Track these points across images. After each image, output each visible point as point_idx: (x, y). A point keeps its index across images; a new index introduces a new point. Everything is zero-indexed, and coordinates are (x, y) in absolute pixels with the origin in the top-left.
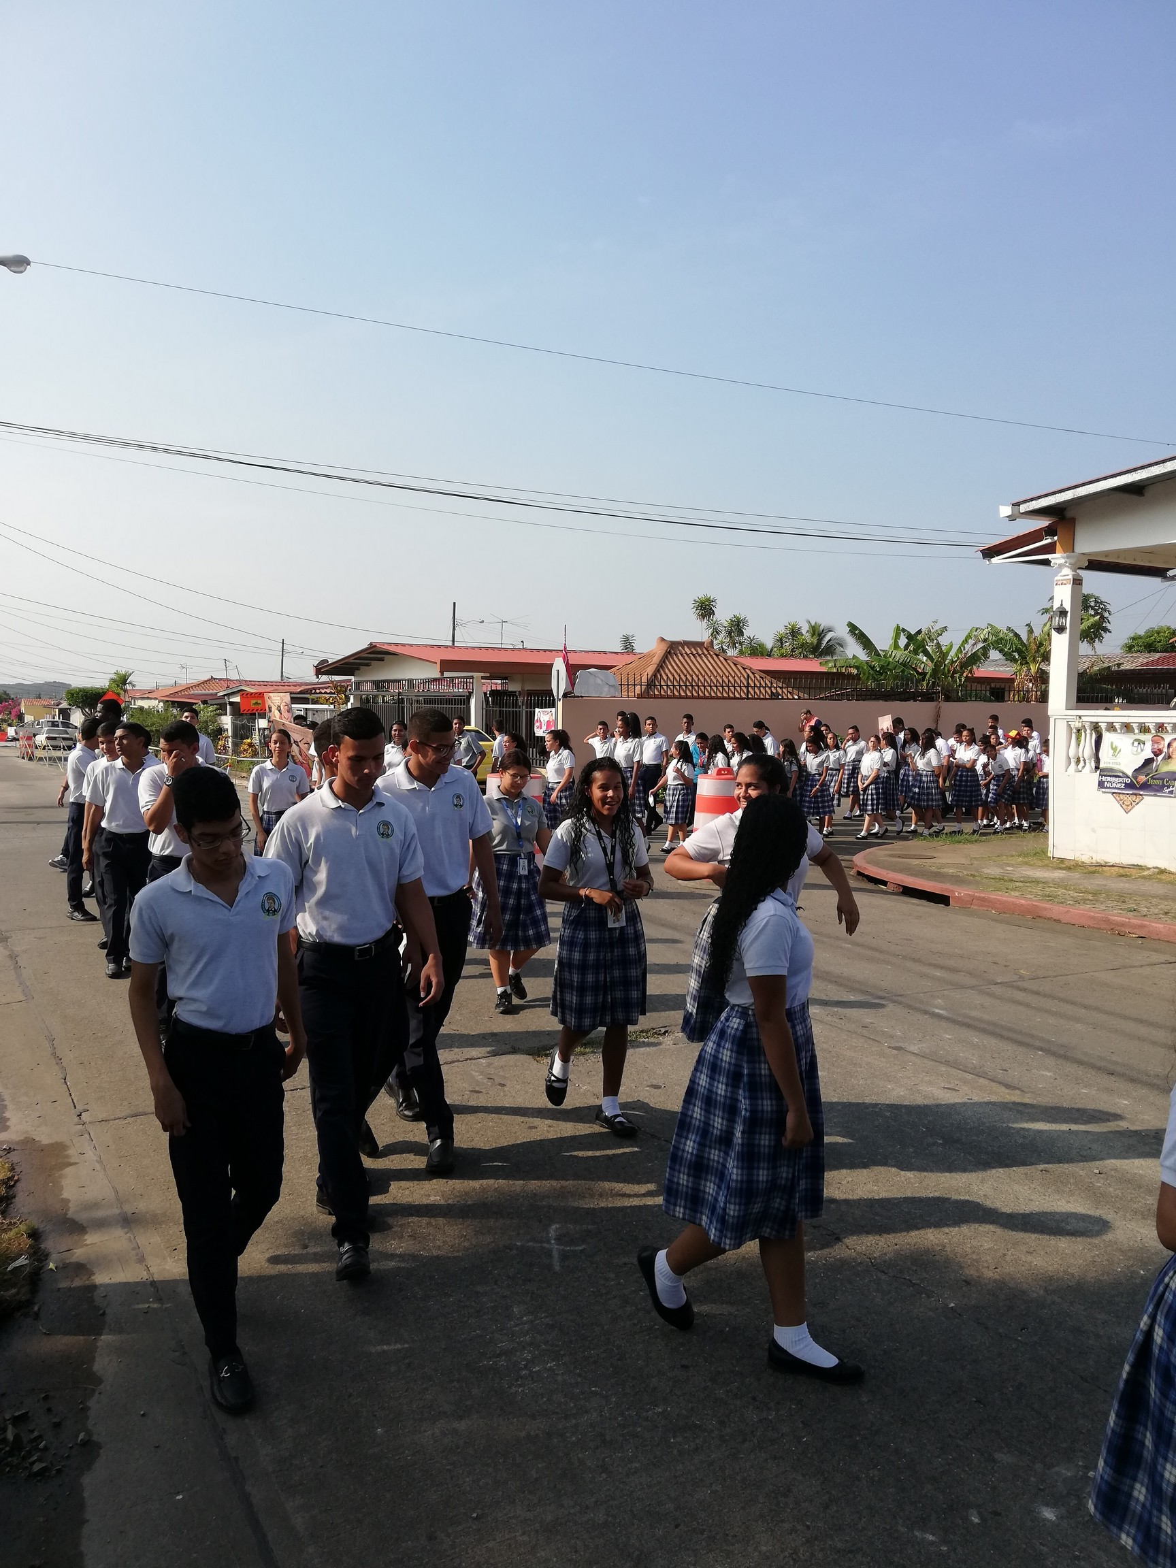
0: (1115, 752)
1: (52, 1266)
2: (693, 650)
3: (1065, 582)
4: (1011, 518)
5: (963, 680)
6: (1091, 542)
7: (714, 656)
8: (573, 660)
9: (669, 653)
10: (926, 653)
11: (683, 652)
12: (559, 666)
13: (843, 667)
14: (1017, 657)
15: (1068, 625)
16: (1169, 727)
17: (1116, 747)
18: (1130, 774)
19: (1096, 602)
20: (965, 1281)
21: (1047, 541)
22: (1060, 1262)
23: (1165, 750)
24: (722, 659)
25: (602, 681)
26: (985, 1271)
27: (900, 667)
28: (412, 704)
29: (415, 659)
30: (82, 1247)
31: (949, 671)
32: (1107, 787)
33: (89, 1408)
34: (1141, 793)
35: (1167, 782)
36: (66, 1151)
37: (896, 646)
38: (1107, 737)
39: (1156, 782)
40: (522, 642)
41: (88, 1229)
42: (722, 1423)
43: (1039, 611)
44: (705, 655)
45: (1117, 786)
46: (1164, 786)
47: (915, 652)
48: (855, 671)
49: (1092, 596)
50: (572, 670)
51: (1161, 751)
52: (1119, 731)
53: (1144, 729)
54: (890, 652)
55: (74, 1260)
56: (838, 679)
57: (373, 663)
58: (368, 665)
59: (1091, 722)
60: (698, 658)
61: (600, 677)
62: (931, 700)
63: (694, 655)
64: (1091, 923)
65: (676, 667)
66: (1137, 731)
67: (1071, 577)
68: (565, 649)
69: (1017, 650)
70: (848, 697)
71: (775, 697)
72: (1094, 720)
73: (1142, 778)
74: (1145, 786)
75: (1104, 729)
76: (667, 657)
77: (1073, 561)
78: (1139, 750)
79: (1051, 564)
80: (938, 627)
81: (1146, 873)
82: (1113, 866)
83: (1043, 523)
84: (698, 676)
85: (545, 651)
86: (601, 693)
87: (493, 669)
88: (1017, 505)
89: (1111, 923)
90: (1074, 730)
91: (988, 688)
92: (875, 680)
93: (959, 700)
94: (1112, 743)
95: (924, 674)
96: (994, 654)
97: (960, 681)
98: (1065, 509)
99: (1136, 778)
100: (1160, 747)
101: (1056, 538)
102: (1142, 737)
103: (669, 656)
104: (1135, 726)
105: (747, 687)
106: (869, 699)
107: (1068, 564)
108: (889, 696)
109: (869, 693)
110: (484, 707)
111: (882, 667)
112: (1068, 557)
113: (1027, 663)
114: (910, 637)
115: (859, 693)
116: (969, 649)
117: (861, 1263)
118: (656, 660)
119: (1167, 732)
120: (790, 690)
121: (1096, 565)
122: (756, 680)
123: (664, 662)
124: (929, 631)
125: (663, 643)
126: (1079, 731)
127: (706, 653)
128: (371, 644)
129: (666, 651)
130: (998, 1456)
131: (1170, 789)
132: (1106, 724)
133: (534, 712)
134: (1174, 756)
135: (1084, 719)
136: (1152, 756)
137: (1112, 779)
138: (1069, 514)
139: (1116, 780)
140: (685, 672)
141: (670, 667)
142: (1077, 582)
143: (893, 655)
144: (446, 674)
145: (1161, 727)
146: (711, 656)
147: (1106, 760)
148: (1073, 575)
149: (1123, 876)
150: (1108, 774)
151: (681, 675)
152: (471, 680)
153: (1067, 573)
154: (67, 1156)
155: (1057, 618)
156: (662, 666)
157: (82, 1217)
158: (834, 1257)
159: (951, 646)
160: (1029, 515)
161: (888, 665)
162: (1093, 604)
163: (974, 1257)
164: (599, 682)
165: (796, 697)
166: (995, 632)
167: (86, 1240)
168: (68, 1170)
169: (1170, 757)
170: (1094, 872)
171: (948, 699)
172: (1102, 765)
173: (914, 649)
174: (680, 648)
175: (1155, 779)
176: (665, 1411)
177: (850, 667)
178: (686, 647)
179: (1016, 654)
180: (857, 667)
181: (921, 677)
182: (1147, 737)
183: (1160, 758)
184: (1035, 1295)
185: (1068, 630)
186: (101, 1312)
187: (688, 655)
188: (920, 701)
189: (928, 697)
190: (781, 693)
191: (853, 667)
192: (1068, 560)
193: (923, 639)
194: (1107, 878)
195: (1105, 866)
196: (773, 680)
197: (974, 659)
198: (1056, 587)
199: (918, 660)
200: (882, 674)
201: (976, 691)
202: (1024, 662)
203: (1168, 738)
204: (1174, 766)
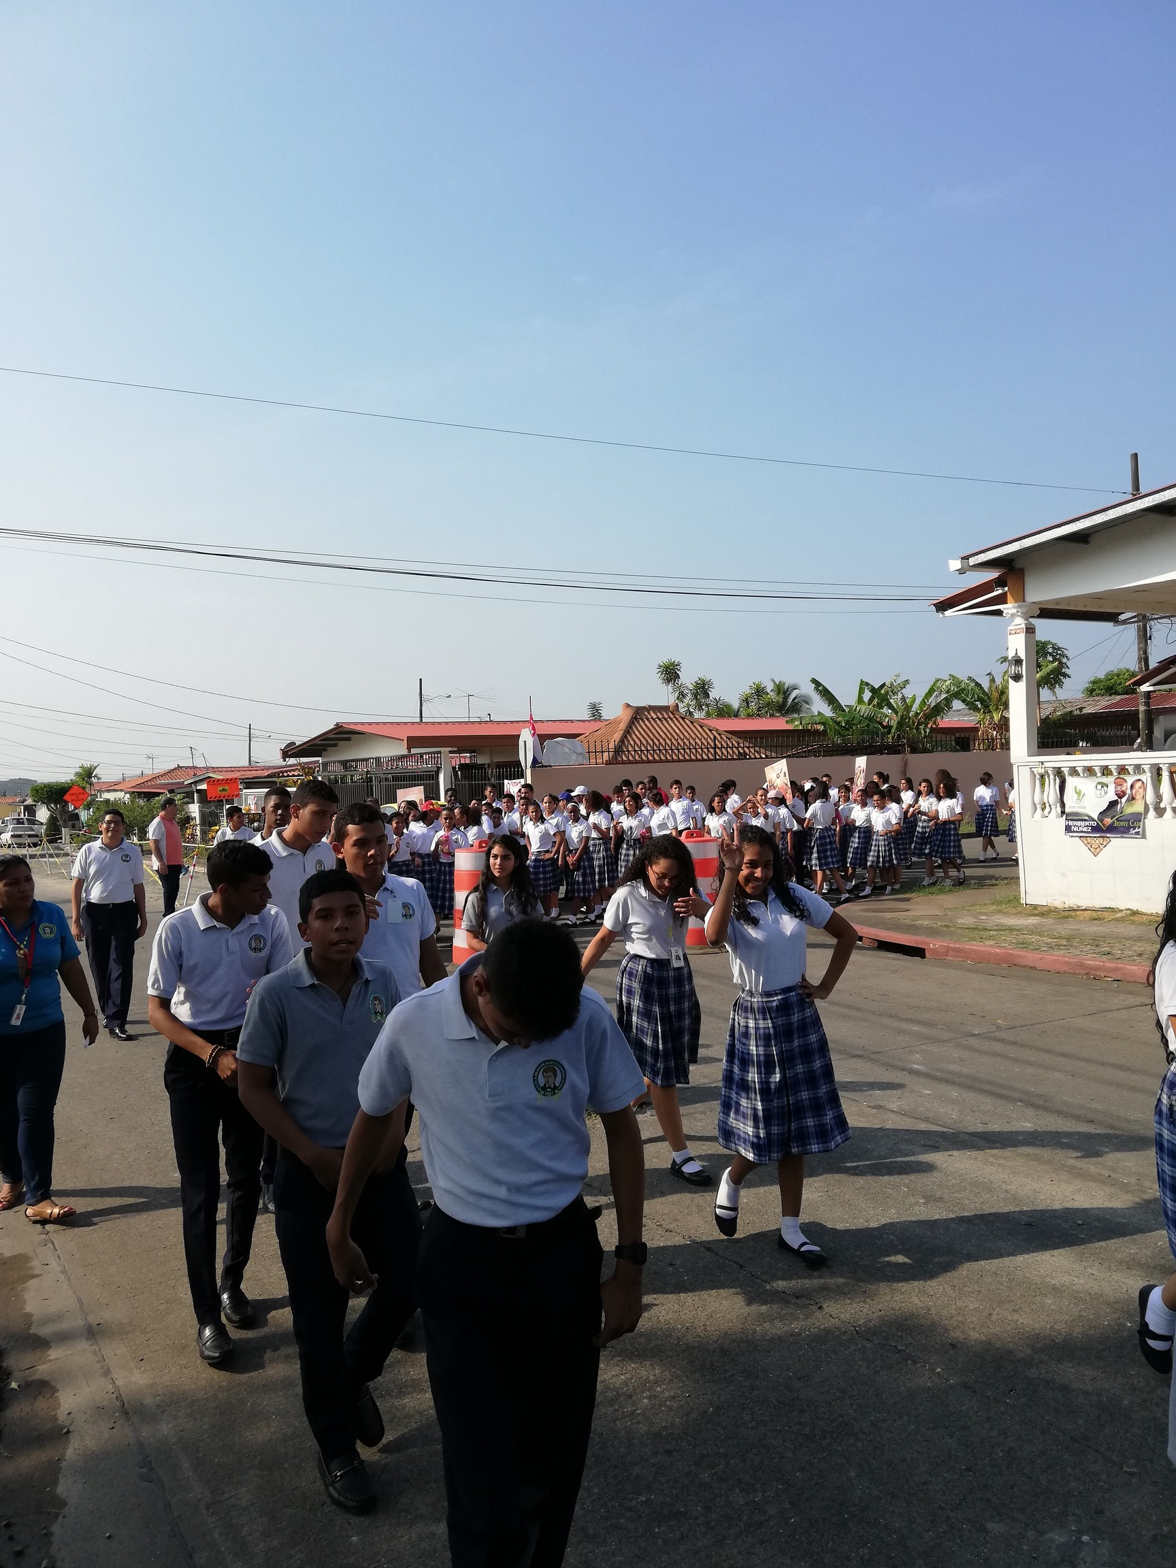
0: (1079, 796)
1: (14, 1385)
2: (658, 714)
3: (1018, 631)
4: (961, 571)
5: (928, 731)
6: (1041, 591)
7: (680, 719)
8: (541, 730)
9: (635, 718)
10: (890, 706)
11: (649, 717)
12: (526, 737)
13: (809, 724)
14: (979, 706)
15: (1024, 673)
16: (1130, 769)
17: (1080, 791)
18: (1096, 818)
19: (1053, 648)
20: (952, 1345)
21: (999, 592)
22: (1046, 1319)
23: (1129, 792)
24: (688, 722)
25: (570, 749)
26: (971, 1333)
27: (865, 722)
28: (380, 782)
29: (382, 738)
30: (44, 1364)
31: (914, 723)
32: (1074, 832)
33: (52, 1534)
34: (1108, 835)
35: (1133, 823)
36: (28, 1262)
37: (860, 700)
38: (1071, 782)
39: (1122, 824)
40: (489, 714)
41: (51, 1344)
42: (708, 1508)
43: (998, 660)
44: (671, 719)
45: (1085, 829)
46: (1129, 827)
47: (880, 706)
48: (821, 728)
49: (1049, 642)
50: (542, 738)
51: (1124, 793)
52: (1082, 775)
54: (854, 708)
55: (36, 1377)
57: (341, 743)
58: (335, 745)
59: (1054, 768)
60: (664, 722)
61: (568, 746)
62: (898, 752)
63: (660, 719)
64: (1065, 969)
65: (643, 733)
66: (1099, 774)
67: (1023, 626)
69: (980, 699)
70: (815, 753)
71: (743, 756)
72: (1057, 765)
73: (1108, 821)
74: (1112, 829)
75: (1066, 774)
76: (633, 722)
77: (1024, 610)
78: (1103, 793)
79: (1004, 614)
80: (900, 680)
81: (1119, 915)
82: (1085, 910)
83: (992, 575)
84: (665, 740)
85: (512, 722)
86: (570, 762)
87: (460, 743)
88: (966, 558)
89: (1086, 967)
90: (1038, 777)
91: (953, 738)
92: (841, 735)
93: (925, 751)
94: (1076, 788)
95: (889, 727)
96: (957, 705)
97: (925, 732)
98: (1014, 560)
99: (1102, 821)
100: (1124, 789)
101: (1006, 589)
102: (1105, 780)
103: (635, 722)
104: (1097, 769)
105: (715, 747)
106: (836, 755)
107: (1019, 614)
108: (856, 750)
109: (835, 749)
110: (453, 781)
111: (847, 722)
112: (1019, 607)
113: (990, 712)
114: (873, 690)
115: (825, 749)
116: (932, 701)
117: (845, 1332)
118: (623, 726)
120: (757, 749)
121: (1047, 613)
122: (724, 741)
123: (631, 727)
124: (892, 684)
125: (629, 709)
126: (1042, 776)
127: (672, 716)
128: (337, 724)
129: (632, 717)
130: (989, 1526)
131: (1137, 830)
132: (1068, 769)
133: (503, 783)
134: (1137, 797)
135: (1046, 765)
136: (1116, 798)
137: (1079, 823)
138: (1018, 565)
139: (1083, 823)
140: (652, 736)
141: (638, 732)
142: (1030, 630)
143: (858, 709)
144: (414, 751)
145: (1122, 770)
146: (677, 719)
147: (1071, 804)
148: (1026, 624)
149: (1096, 919)
150: (1074, 818)
151: (648, 739)
152: (439, 755)
153: (1020, 622)
154: (31, 1268)
155: (1013, 667)
156: (628, 732)
157: (45, 1331)
158: (818, 1328)
159: (915, 699)
160: (978, 567)
161: (853, 720)
162: (1050, 650)
163: (960, 1319)
164: (567, 750)
165: (764, 756)
166: (956, 681)
167: (50, 1355)
168: (32, 1283)
169: (1133, 799)
170: (1067, 917)
171: (914, 750)
172: (1067, 810)
173: (877, 702)
174: (646, 713)
175: (1121, 821)
176: (648, 1500)
177: (816, 724)
178: (651, 712)
179: (978, 703)
180: (823, 724)
181: (886, 730)
182: (1110, 780)
183: (1124, 800)
184: (1022, 1355)
185: (1024, 678)
186: (66, 1429)
187: (654, 719)
188: (887, 754)
189: (894, 750)
190: (747, 751)
191: (819, 724)
192: (1019, 610)
193: (887, 693)
194: (1080, 922)
195: (1078, 910)
196: (741, 741)
197: (937, 710)
198: (1009, 636)
199: (882, 713)
200: (847, 729)
201: (941, 741)
202: (987, 710)
203: (1130, 780)
204: (1138, 807)
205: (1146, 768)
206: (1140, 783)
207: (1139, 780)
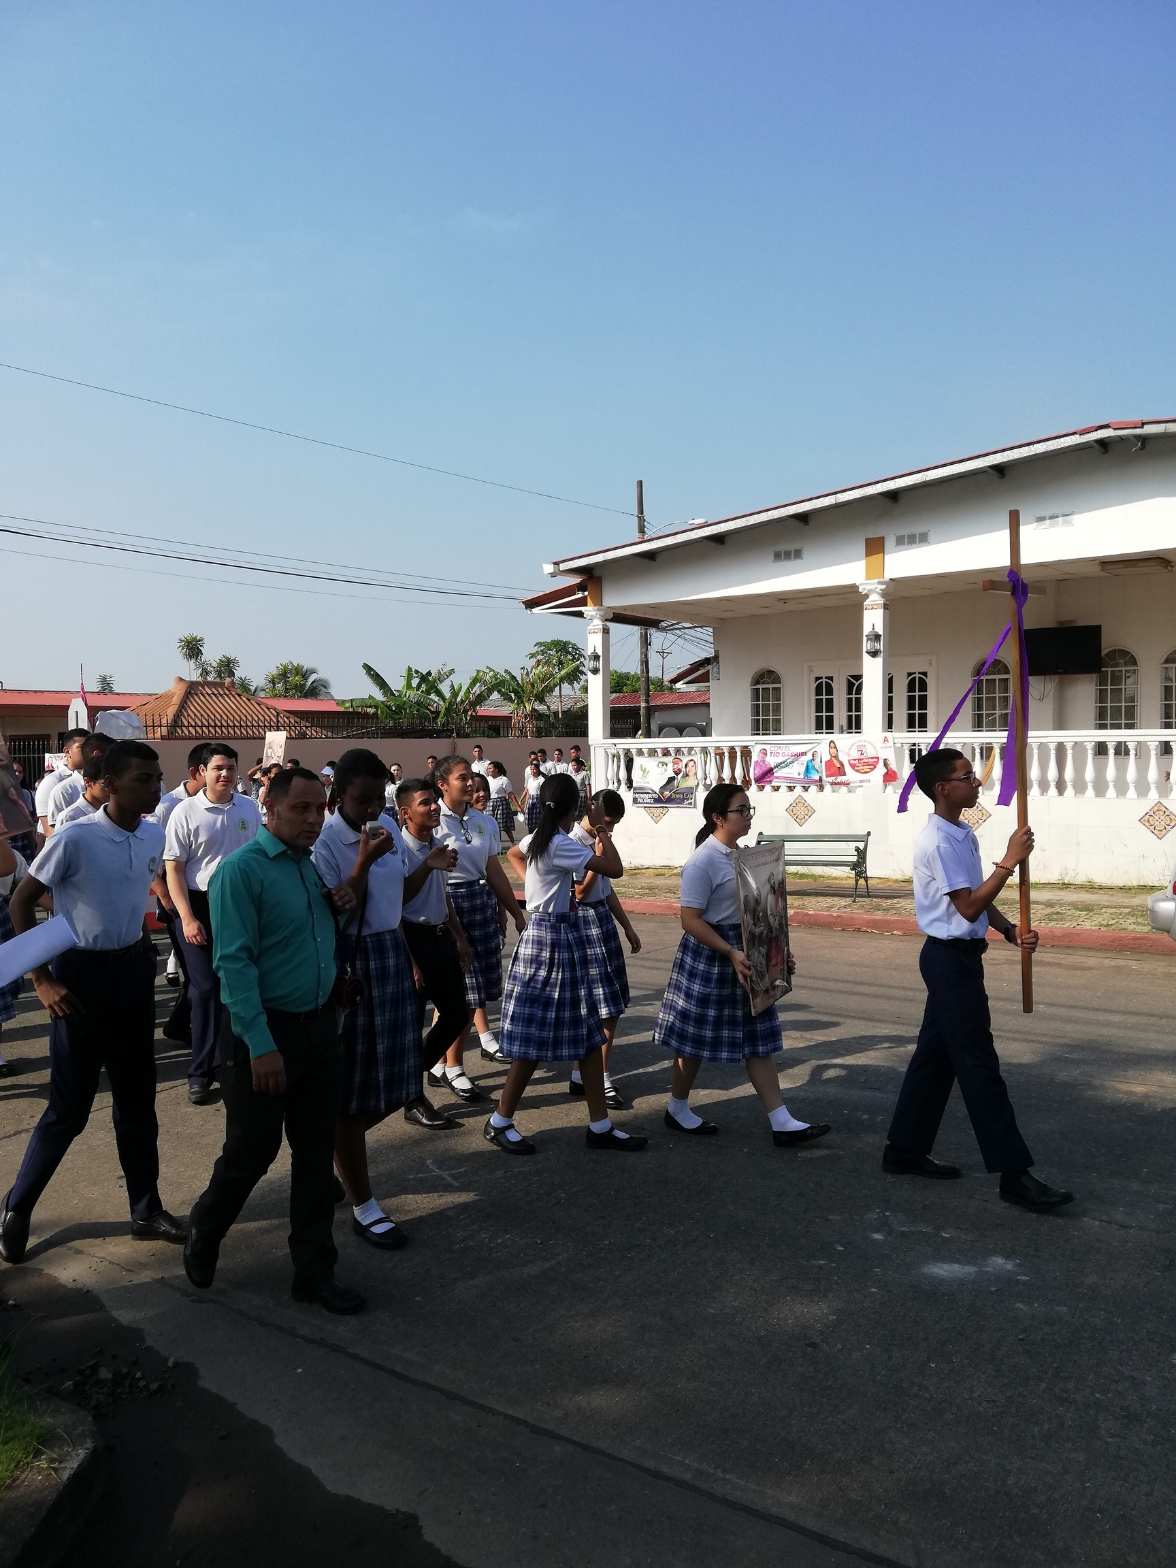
0: (644, 773)
2: (213, 690)
3: (596, 631)
4: (553, 575)
5: (468, 718)
6: (619, 598)
7: (236, 696)
8: (93, 701)
9: (189, 692)
10: (439, 693)
11: (204, 692)
12: (78, 708)
13: (359, 707)
15: (601, 668)
16: (685, 751)
17: (645, 769)
18: (657, 791)
19: (573, 648)
21: (579, 595)
23: (683, 770)
24: (244, 699)
25: (125, 722)
27: (415, 707)
31: (459, 712)
32: (640, 803)
34: (667, 806)
37: (409, 686)
38: (638, 761)
39: (678, 796)
44: (227, 695)
45: (649, 801)
46: (684, 799)
47: (428, 692)
48: (372, 711)
49: (569, 643)
50: (93, 711)
51: (680, 771)
52: (646, 755)
53: (666, 753)
54: (404, 693)
56: (358, 718)
59: (624, 749)
60: (220, 698)
61: (124, 719)
62: (449, 737)
63: (215, 695)
64: (658, 911)
65: (197, 707)
66: (660, 755)
67: (601, 627)
68: (83, 689)
71: (303, 736)
72: (627, 747)
73: (667, 794)
74: (670, 800)
75: (634, 754)
76: (187, 697)
77: (602, 613)
78: (663, 771)
79: (585, 616)
80: (445, 669)
81: (675, 871)
82: (648, 868)
83: (575, 580)
88: (557, 564)
90: (610, 757)
92: (392, 718)
93: (467, 736)
94: (641, 766)
95: (438, 713)
96: (495, 696)
97: (466, 719)
98: (593, 569)
99: (662, 794)
100: (680, 767)
101: (586, 593)
102: (665, 759)
103: (192, 697)
104: (659, 751)
106: (387, 738)
107: (598, 616)
108: (405, 734)
109: (388, 731)
111: (397, 706)
112: (598, 610)
114: (424, 678)
115: (383, 731)
116: (477, 689)
118: (176, 700)
119: (683, 754)
120: (319, 730)
121: (620, 617)
122: (281, 719)
123: (185, 702)
124: (439, 672)
125: (181, 682)
126: (614, 756)
127: (228, 693)
129: (186, 691)
131: (690, 801)
132: (635, 750)
134: (690, 775)
135: (618, 746)
137: (643, 796)
138: (596, 573)
139: (647, 796)
141: (194, 708)
142: (606, 631)
143: (408, 695)
145: (678, 751)
146: (233, 696)
147: (637, 779)
148: (603, 625)
149: (659, 875)
150: (640, 791)
153: (598, 623)
155: (592, 661)
156: (183, 707)
159: (461, 687)
160: (565, 573)
161: (403, 705)
164: (122, 723)
165: (323, 736)
166: (495, 674)
169: (687, 775)
170: (636, 874)
171: (459, 736)
172: (635, 785)
173: (426, 689)
174: (200, 688)
175: (677, 794)
176: (610, 1242)
177: (366, 707)
178: (206, 687)
179: (513, 695)
180: (376, 707)
181: (434, 716)
182: (668, 760)
183: (680, 776)
185: (601, 672)
187: (209, 695)
188: (436, 738)
189: (443, 733)
190: (308, 732)
191: (370, 707)
192: (599, 613)
193: (435, 681)
194: (649, 877)
195: (642, 869)
196: (298, 720)
197: (481, 699)
198: (589, 635)
199: (431, 699)
200: (397, 713)
201: (480, 727)
202: (521, 701)
203: (685, 760)
204: (691, 782)
205: (698, 750)
206: (693, 762)
207: (692, 760)
